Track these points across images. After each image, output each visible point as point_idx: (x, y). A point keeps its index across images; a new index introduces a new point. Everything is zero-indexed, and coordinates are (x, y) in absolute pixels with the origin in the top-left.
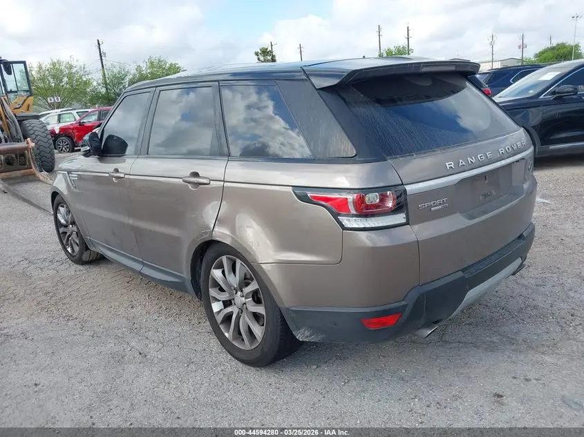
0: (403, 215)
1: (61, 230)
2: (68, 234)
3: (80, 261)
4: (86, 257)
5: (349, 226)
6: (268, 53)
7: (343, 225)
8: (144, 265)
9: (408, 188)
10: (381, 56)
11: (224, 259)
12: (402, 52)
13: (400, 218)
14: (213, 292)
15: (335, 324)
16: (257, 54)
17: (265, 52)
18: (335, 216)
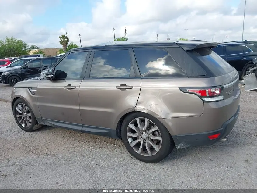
0: (223, 96)
1: (18, 116)
2: (22, 118)
3: (31, 130)
4: (35, 127)
5: (206, 101)
6: (65, 37)
7: (204, 101)
8: (83, 126)
9: (224, 86)
10: (115, 40)
11: (138, 119)
12: (123, 39)
13: (221, 98)
14: (129, 134)
15: (197, 140)
16: (60, 37)
17: (64, 37)
18: (200, 97)
